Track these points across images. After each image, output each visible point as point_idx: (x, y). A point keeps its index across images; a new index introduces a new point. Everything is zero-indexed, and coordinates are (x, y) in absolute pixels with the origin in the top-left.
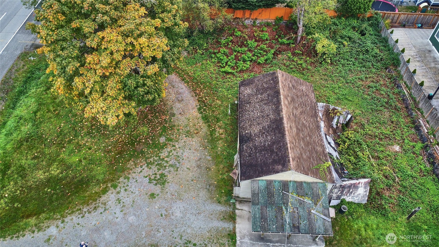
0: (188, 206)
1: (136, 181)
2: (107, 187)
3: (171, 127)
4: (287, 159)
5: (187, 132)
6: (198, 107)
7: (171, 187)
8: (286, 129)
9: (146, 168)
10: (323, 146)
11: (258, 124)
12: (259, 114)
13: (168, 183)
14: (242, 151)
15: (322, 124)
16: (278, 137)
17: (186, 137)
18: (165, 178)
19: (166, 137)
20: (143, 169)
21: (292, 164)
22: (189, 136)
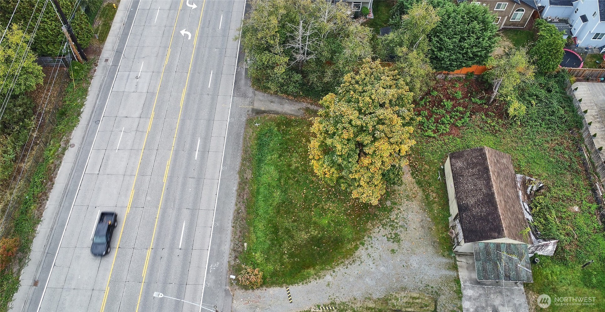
0: (421, 259)
1: (378, 239)
2: (357, 245)
3: (393, 192)
4: (501, 229)
5: (406, 196)
6: (410, 172)
7: (405, 244)
8: (498, 203)
9: (382, 229)
10: (523, 214)
11: (473, 196)
12: (472, 187)
13: (402, 240)
14: (463, 219)
15: (520, 193)
16: (492, 210)
17: (407, 201)
18: (399, 237)
19: (391, 201)
20: (380, 230)
21: (506, 232)
22: (409, 200)
